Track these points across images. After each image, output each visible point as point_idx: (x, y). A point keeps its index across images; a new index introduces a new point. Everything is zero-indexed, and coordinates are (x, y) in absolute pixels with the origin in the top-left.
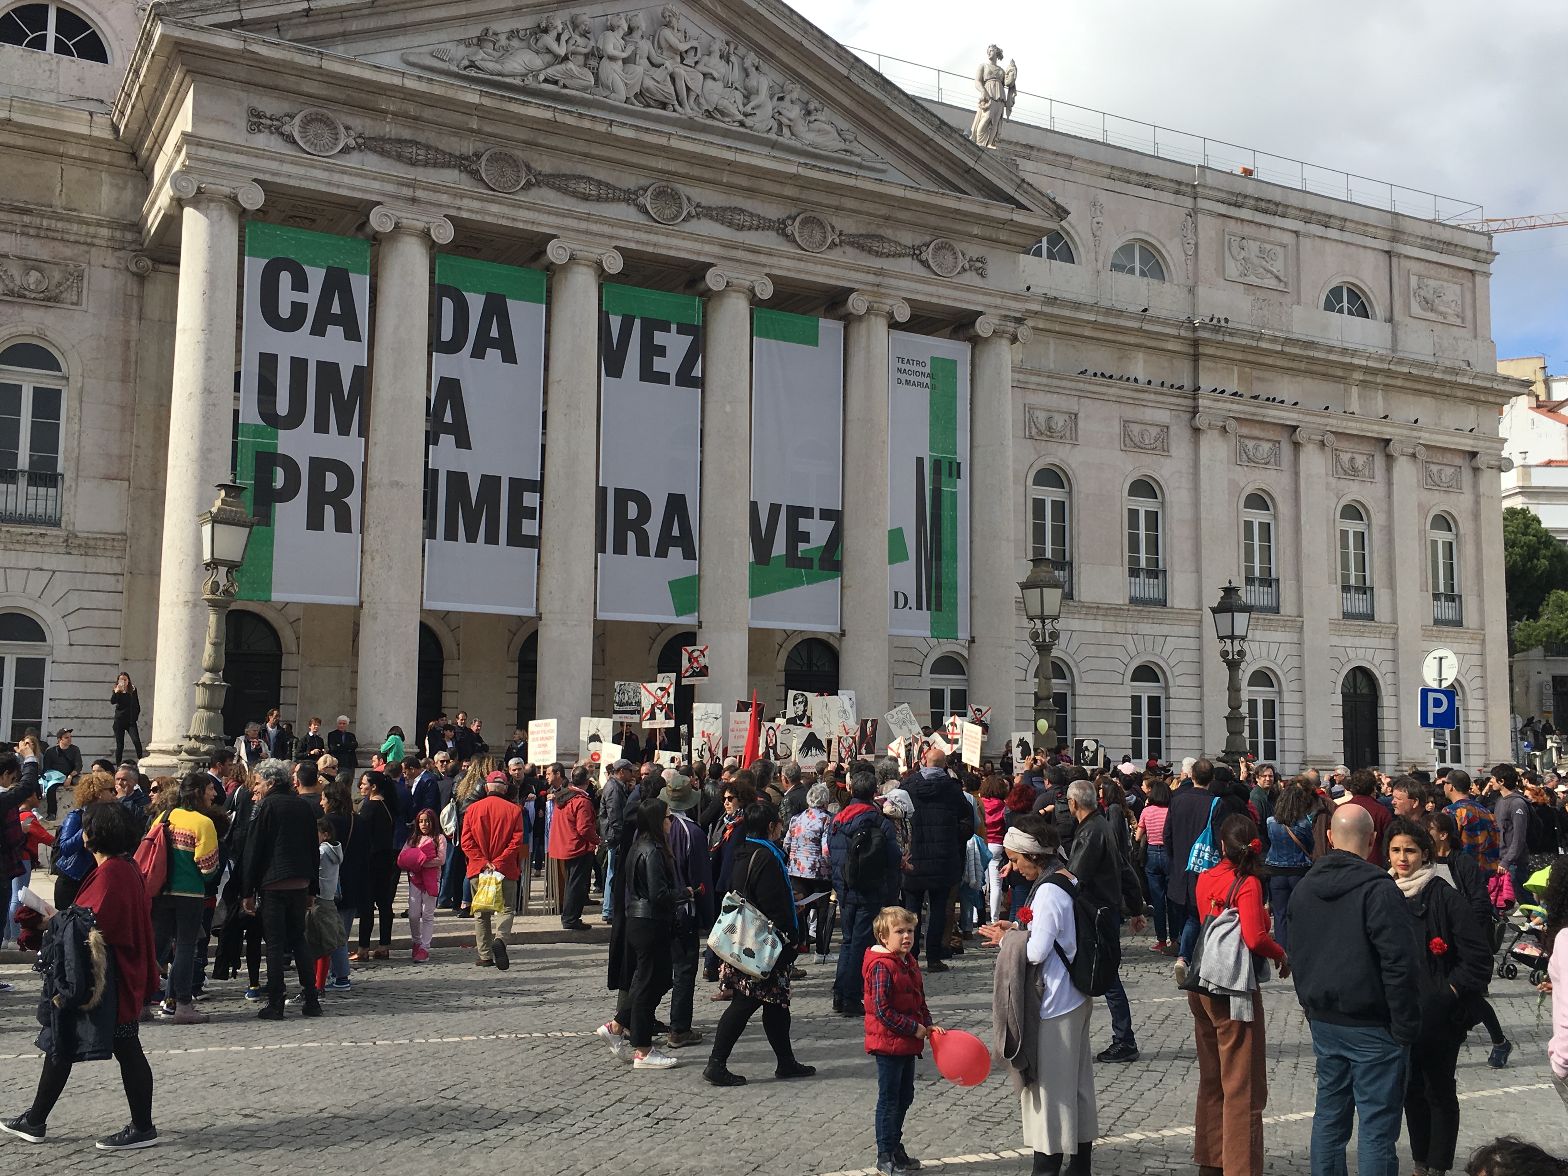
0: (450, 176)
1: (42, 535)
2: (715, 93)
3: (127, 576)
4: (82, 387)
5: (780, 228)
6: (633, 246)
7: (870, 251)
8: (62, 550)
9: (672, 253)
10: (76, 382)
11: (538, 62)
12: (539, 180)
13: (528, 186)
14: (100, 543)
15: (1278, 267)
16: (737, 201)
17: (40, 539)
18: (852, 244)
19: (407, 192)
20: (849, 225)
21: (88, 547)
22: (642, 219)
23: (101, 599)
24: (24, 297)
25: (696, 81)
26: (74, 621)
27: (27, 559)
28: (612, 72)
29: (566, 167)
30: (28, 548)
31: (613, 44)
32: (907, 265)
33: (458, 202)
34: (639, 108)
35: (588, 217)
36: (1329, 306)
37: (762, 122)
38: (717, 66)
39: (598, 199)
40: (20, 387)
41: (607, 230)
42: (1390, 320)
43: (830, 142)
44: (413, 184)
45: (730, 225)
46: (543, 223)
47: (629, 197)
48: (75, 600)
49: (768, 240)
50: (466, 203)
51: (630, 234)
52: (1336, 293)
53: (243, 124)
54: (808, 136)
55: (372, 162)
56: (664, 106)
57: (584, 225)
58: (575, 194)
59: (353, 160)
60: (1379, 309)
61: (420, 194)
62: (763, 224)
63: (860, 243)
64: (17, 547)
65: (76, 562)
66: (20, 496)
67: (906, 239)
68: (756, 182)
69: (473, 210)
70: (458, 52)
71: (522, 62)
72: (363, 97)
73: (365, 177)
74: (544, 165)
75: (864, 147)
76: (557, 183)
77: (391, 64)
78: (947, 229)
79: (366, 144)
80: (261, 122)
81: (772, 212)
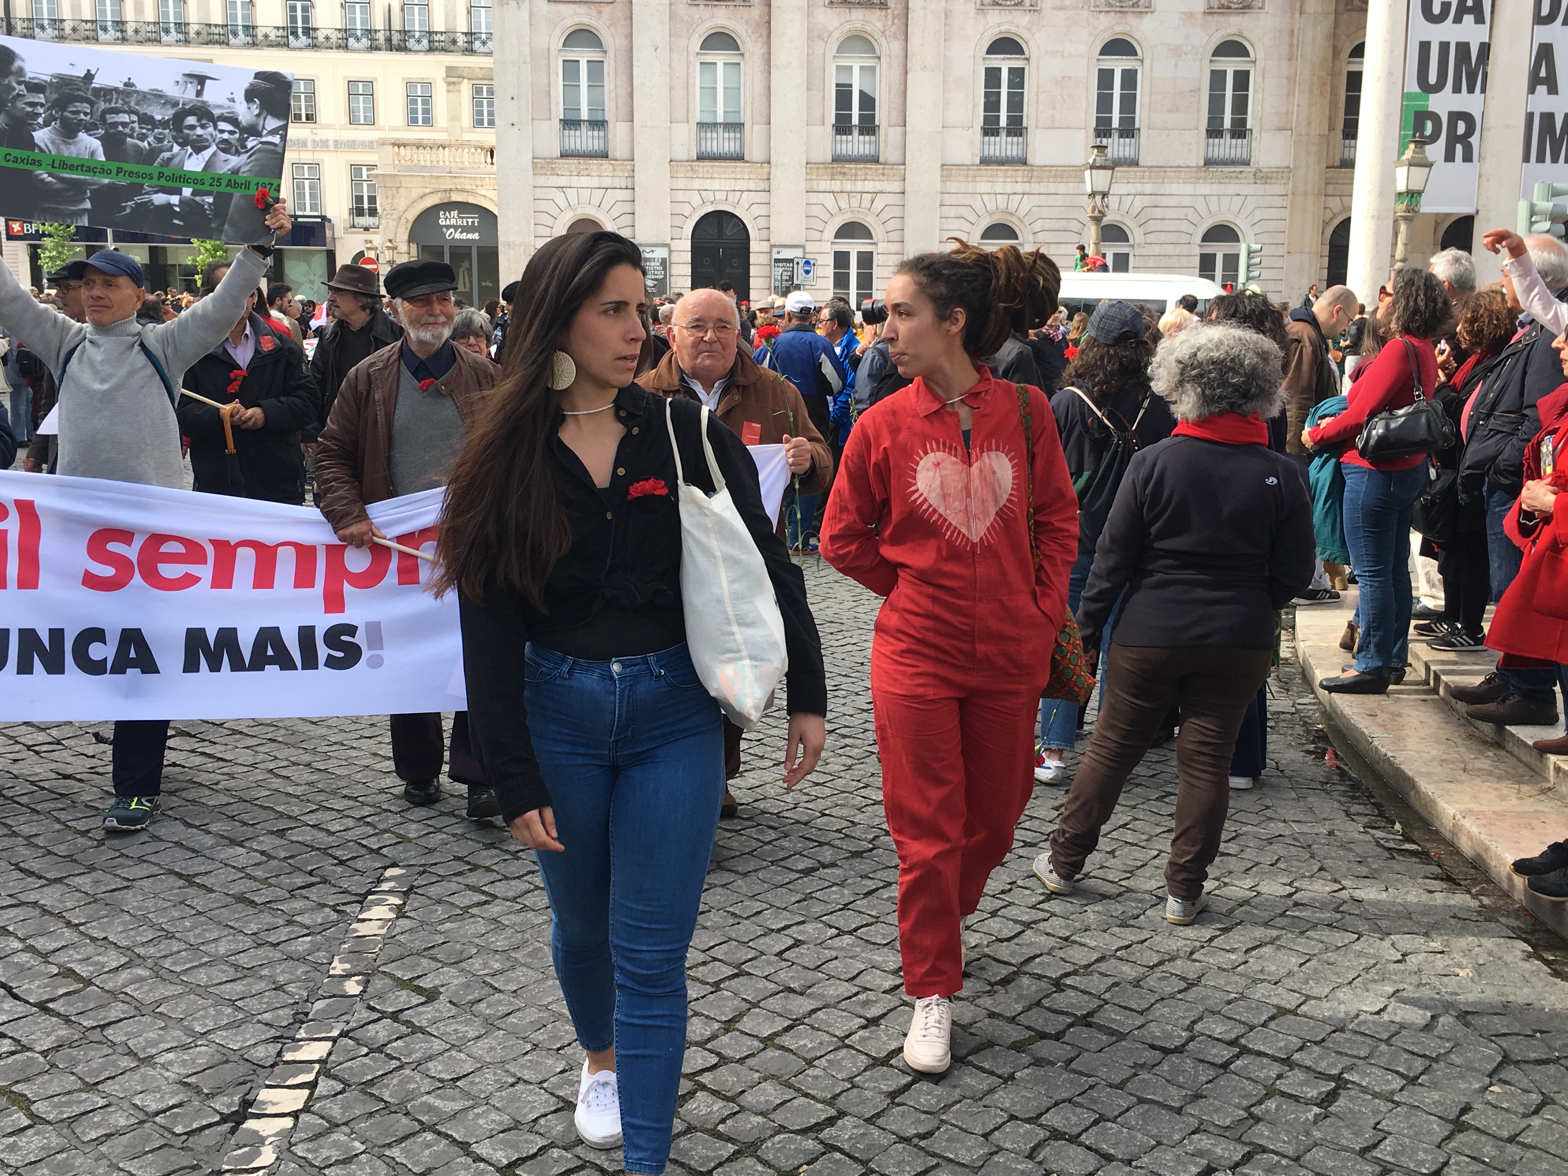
1: (1241, 172)
3: (1290, 196)
4: (1264, 68)
8: (1252, 181)
10: (1260, 64)
14: (1275, 175)
17: (1240, 175)
21: (1267, 178)
23: (1274, 213)
24: (1230, 8)
26: (1257, 229)
27: (1232, 189)
30: (1233, 181)
40: (1225, 71)
48: (1258, 215)
64: (1226, 181)
65: (1259, 189)
66: (1226, 147)
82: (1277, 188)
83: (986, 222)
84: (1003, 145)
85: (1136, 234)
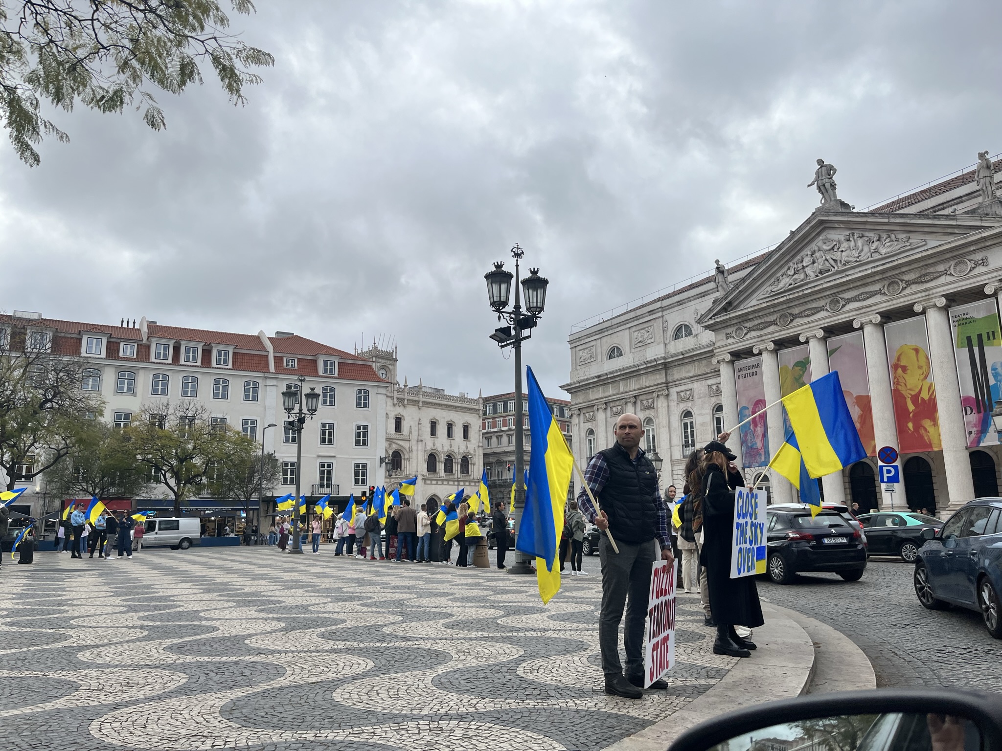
0: (771, 329)
5: (879, 292)
6: (826, 325)
7: (922, 282)
9: (840, 321)
11: (787, 280)
12: (794, 317)
13: (792, 321)
16: (862, 290)
18: (913, 283)
19: (760, 339)
20: (909, 277)
22: (829, 314)
25: (837, 255)
28: (808, 270)
29: (802, 308)
32: (943, 280)
33: (773, 336)
34: (821, 276)
35: (808, 323)
38: (845, 245)
39: (813, 314)
41: (816, 324)
43: (896, 247)
44: (761, 336)
45: (860, 301)
46: (797, 330)
47: (822, 309)
49: (878, 298)
50: (776, 335)
51: (823, 321)
53: (725, 338)
54: (883, 251)
55: (753, 334)
56: (828, 271)
57: (808, 326)
58: (805, 316)
59: (748, 336)
61: (764, 338)
62: (873, 294)
63: (916, 282)
67: (941, 268)
68: (863, 281)
69: (778, 336)
70: (769, 289)
71: (785, 282)
72: (745, 318)
73: (750, 340)
74: (796, 311)
75: (916, 240)
76: (800, 315)
77: (753, 303)
78: (957, 255)
79: (750, 330)
80: (728, 336)
81: (877, 287)
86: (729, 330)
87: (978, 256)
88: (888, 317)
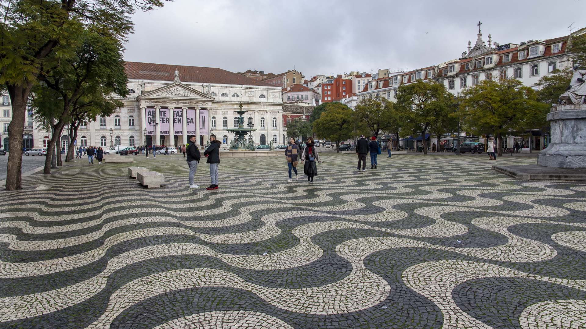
0: (160, 103)
2: (182, 93)
4: (135, 119)
5: (188, 103)
6: (176, 106)
7: (197, 104)
9: (179, 106)
12: (167, 102)
14: (138, 130)
15: (253, 94)
18: (195, 104)
20: (195, 102)
23: (138, 134)
24: (131, 112)
25: (180, 93)
28: (173, 93)
31: (173, 91)
32: (200, 105)
36: (260, 97)
37: (186, 95)
38: (182, 91)
39: (172, 103)
40: (131, 119)
41: (173, 105)
42: (267, 98)
43: (193, 95)
45: (184, 104)
46: (168, 106)
47: (175, 103)
48: (136, 135)
49: (187, 104)
52: (261, 95)
57: (171, 105)
60: (266, 97)
61: (158, 105)
62: (187, 103)
64: (132, 131)
65: (136, 132)
66: (131, 127)
67: (200, 102)
68: (186, 100)
69: (162, 106)
70: (161, 94)
71: (165, 94)
72: (153, 99)
73: (153, 104)
74: (168, 101)
75: (196, 95)
76: (169, 102)
77: (155, 96)
78: (204, 101)
79: (154, 102)
80: (146, 102)
81: (188, 102)
82: (138, 132)
83: (101, 136)
84: (103, 127)
85: (121, 137)
86: (147, 100)
87: (207, 102)
88: (189, 108)
